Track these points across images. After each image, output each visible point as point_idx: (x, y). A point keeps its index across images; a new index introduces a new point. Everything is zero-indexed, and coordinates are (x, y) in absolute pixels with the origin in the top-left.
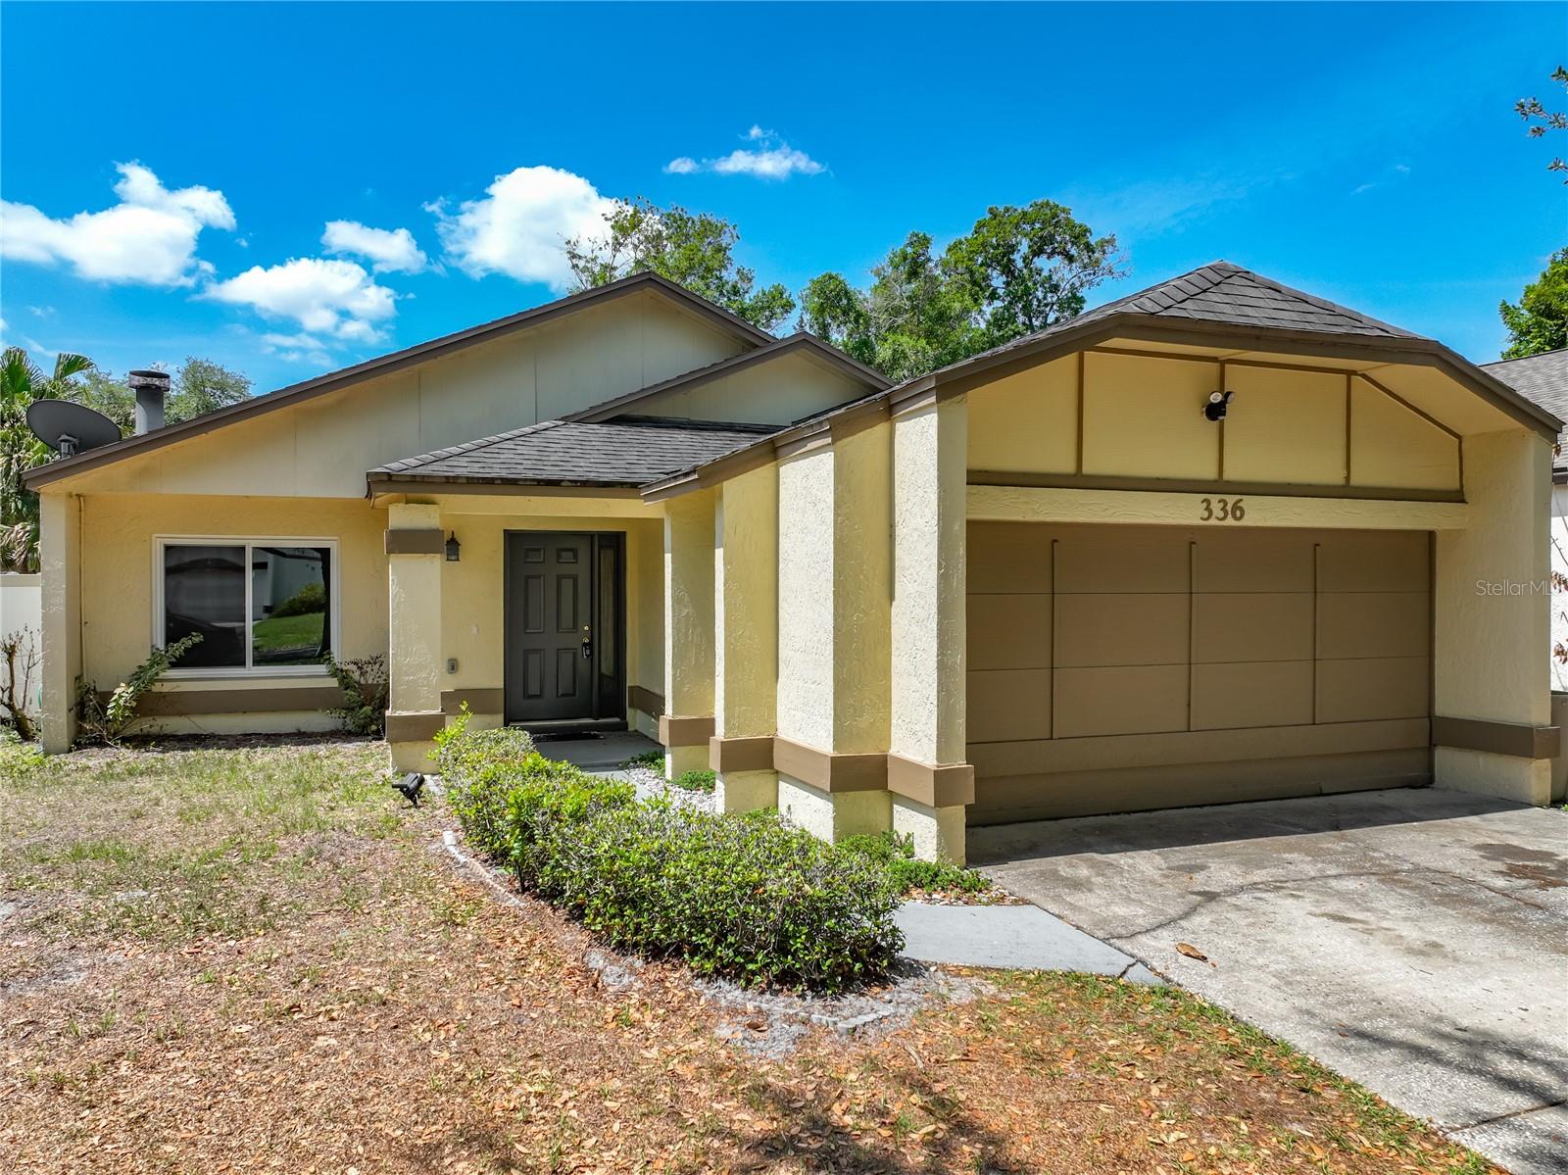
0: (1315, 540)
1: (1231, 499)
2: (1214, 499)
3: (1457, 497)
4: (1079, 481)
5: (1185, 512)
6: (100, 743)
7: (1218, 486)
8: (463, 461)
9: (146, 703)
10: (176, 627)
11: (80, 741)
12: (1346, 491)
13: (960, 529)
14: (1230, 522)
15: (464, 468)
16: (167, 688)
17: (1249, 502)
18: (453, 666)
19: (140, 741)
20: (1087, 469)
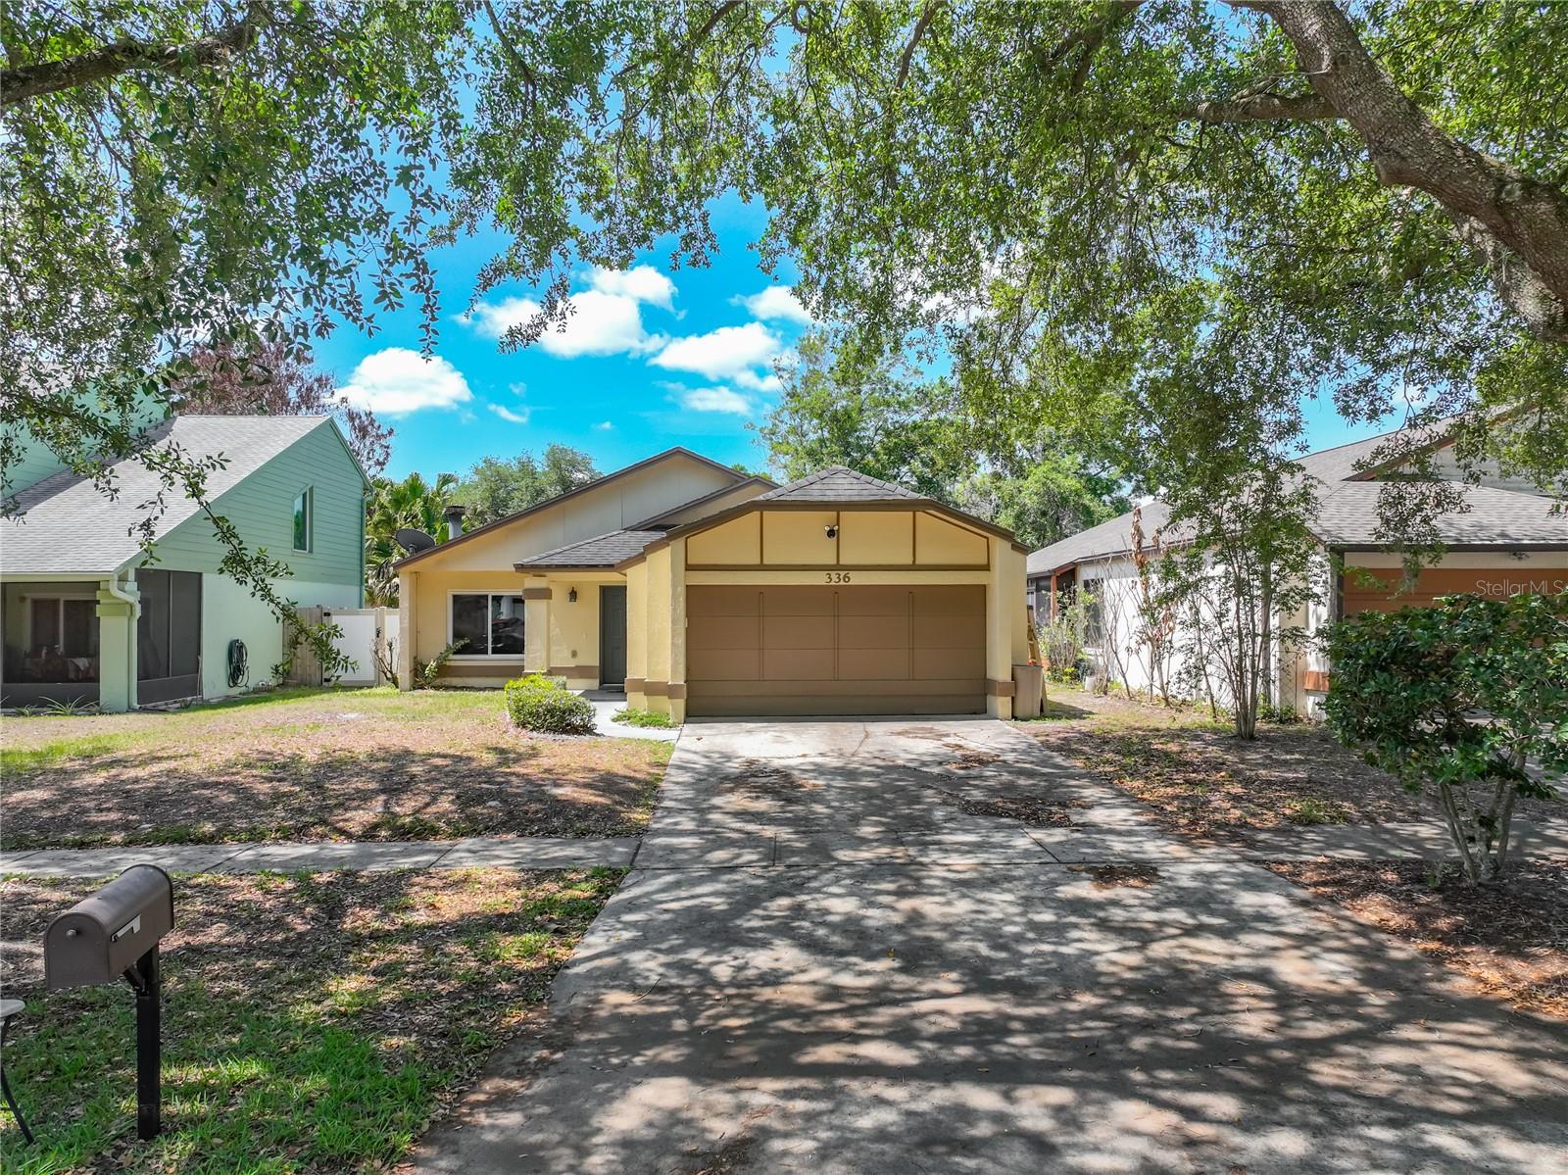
0: (910, 590)
1: (843, 573)
2: (833, 574)
3: (986, 568)
4: (762, 567)
5: (819, 579)
6: (422, 688)
7: (838, 567)
8: (558, 557)
9: (443, 670)
10: (457, 635)
11: (416, 686)
12: (914, 567)
13: (681, 590)
14: (842, 583)
15: (558, 560)
16: (452, 664)
17: (851, 574)
18: (574, 654)
19: (437, 688)
20: (765, 562)
